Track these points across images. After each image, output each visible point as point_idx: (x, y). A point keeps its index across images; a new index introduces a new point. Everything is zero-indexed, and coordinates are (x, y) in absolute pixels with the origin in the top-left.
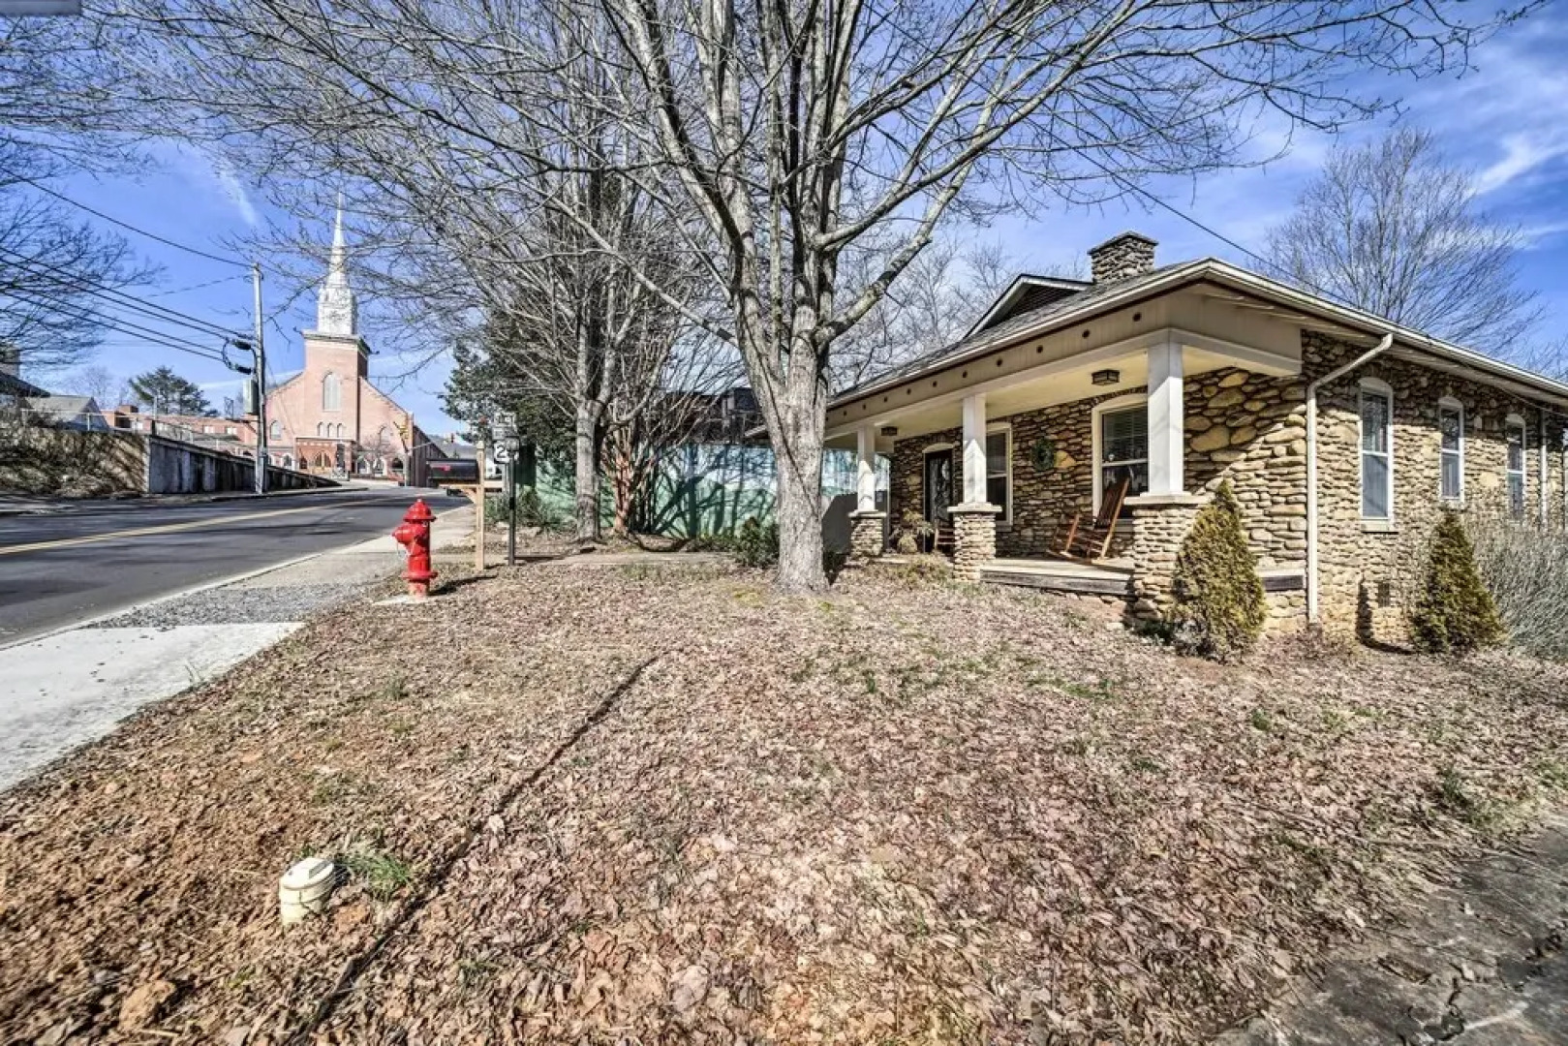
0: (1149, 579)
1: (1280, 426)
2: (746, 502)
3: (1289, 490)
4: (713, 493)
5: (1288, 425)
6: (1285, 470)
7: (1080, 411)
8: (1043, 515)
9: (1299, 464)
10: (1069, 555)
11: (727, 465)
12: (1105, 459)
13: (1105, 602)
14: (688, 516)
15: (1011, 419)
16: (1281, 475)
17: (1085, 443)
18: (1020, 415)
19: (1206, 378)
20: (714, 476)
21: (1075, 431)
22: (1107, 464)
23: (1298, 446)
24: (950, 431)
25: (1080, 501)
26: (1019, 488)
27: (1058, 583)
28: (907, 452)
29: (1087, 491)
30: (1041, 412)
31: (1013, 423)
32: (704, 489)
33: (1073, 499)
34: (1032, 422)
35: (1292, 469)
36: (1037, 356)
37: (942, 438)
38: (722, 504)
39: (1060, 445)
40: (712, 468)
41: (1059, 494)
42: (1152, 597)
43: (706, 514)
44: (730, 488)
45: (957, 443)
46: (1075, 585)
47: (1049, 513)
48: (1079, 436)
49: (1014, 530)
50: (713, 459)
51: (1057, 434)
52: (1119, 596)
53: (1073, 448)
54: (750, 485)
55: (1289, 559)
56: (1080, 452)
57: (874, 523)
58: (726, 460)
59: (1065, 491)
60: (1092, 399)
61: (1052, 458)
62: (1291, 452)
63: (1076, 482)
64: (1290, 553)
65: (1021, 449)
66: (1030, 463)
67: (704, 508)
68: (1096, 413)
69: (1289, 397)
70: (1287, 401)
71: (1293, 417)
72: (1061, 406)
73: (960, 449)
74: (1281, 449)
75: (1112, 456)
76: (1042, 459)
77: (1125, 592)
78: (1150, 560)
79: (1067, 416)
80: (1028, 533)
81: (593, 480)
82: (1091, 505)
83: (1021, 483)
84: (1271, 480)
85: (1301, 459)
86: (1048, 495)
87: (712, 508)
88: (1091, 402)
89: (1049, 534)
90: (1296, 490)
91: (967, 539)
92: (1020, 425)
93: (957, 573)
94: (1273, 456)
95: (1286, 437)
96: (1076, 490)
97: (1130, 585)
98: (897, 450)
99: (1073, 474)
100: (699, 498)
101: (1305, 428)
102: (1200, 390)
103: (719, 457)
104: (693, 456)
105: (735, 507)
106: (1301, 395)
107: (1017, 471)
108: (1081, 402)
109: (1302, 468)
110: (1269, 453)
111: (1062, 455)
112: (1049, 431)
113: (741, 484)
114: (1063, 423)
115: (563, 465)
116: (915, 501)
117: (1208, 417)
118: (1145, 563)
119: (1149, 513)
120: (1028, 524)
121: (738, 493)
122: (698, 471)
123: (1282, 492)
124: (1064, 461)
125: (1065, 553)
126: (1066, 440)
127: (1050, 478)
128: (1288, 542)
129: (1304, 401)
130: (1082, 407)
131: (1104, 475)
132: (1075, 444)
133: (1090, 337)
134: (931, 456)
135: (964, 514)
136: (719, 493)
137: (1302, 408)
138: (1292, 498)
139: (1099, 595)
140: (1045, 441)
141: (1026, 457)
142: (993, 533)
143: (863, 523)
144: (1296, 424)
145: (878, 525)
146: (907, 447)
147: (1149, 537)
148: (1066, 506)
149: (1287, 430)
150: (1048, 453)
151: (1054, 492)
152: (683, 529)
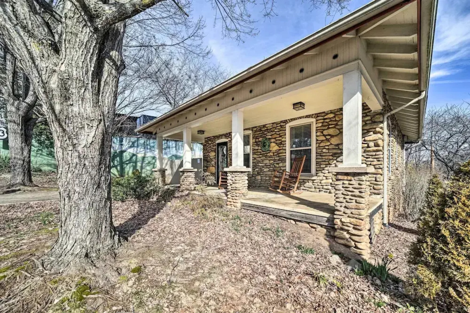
0: (345, 219)
1: (372, 133)
2: (147, 162)
3: (376, 162)
4: (131, 158)
5: (375, 133)
6: (374, 154)
7: (281, 126)
8: (265, 170)
9: (381, 151)
10: (281, 192)
11: (138, 146)
12: (292, 147)
13: (312, 227)
14: (119, 168)
15: (252, 129)
16: (372, 155)
17: (283, 140)
18: (256, 127)
19: (337, 112)
20: (131, 150)
21: (279, 134)
22: (292, 149)
23: (380, 142)
24: (227, 134)
25: (281, 165)
26: (255, 159)
27: (284, 213)
28: (210, 142)
29: (283, 160)
30: (264, 126)
31: (252, 131)
32: (126, 156)
33: (278, 164)
34: (261, 130)
35: (378, 153)
36: (272, 86)
37: (224, 137)
38: (136, 162)
39: (273, 140)
40: (131, 147)
41: (272, 162)
42: (348, 231)
43: (128, 167)
44: (140, 156)
45: (230, 139)
46: (294, 216)
47: (268, 170)
48: (280, 137)
49: (253, 176)
50: (131, 143)
51: (271, 135)
52: (322, 226)
53: (278, 142)
54: (149, 154)
55: (375, 194)
56: (281, 143)
57: (190, 174)
58: (138, 144)
59: (275, 160)
60: (286, 120)
61: (269, 146)
62: (377, 145)
63: (279, 156)
64: (376, 191)
65: (256, 142)
66: (260, 148)
67: (127, 164)
68: (288, 127)
69: (376, 120)
70: (375, 122)
71: (378, 129)
72: (273, 123)
73: (231, 141)
74: (372, 144)
75: (294, 146)
76: (264, 146)
77: (326, 224)
78: (345, 207)
79: (276, 128)
80: (259, 177)
81: (22, 149)
82: (285, 166)
83: (255, 156)
84: (367, 158)
85: (381, 148)
86: (267, 162)
87: (132, 164)
88: (286, 122)
89: (267, 178)
90: (379, 163)
91: (234, 185)
92: (256, 131)
93: (228, 203)
94: (368, 147)
95: (375, 138)
96: (279, 160)
97: (331, 220)
98: (206, 142)
99: (278, 153)
100: (124, 159)
101: (382, 134)
102: (334, 117)
103: (133, 143)
104: (121, 141)
105: (142, 164)
106: (381, 119)
107: (254, 151)
108: (281, 122)
109: (381, 153)
110: (366, 145)
111: (273, 144)
112: (268, 134)
113: (145, 154)
114: (274, 131)
115: (44, 142)
116: (213, 163)
117: (338, 129)
118: (342, 209)
119: (346, 178)
120: (259, 174)
121: (144, 158)
122: (124, 149)
123: (372, 163)
124: (274, 147)
125: (279, 190)
126: (275, 138)
127: (268, 155)
128: (375, 186)
129: (382, 122)
130: (282, 124)
131: (291, 154)
132: (279, 140)
133: (304, 72)
134: (219, 144)
135: (232, 172)
136: (134, 158)
137: (381, 125)
138: (377, 166)
139: (309, 223)
140: (266, 139)
141: (258, 145)
142: (247, 182)
143: (185, 174)
144: (379, 132)
145: (192, 175)
146: (210, 140)
147: (345, 193)
148: (275, 167)
149: (375, 135)
150: (268, 144)
151: (270, 160)
152: (116, 173)
